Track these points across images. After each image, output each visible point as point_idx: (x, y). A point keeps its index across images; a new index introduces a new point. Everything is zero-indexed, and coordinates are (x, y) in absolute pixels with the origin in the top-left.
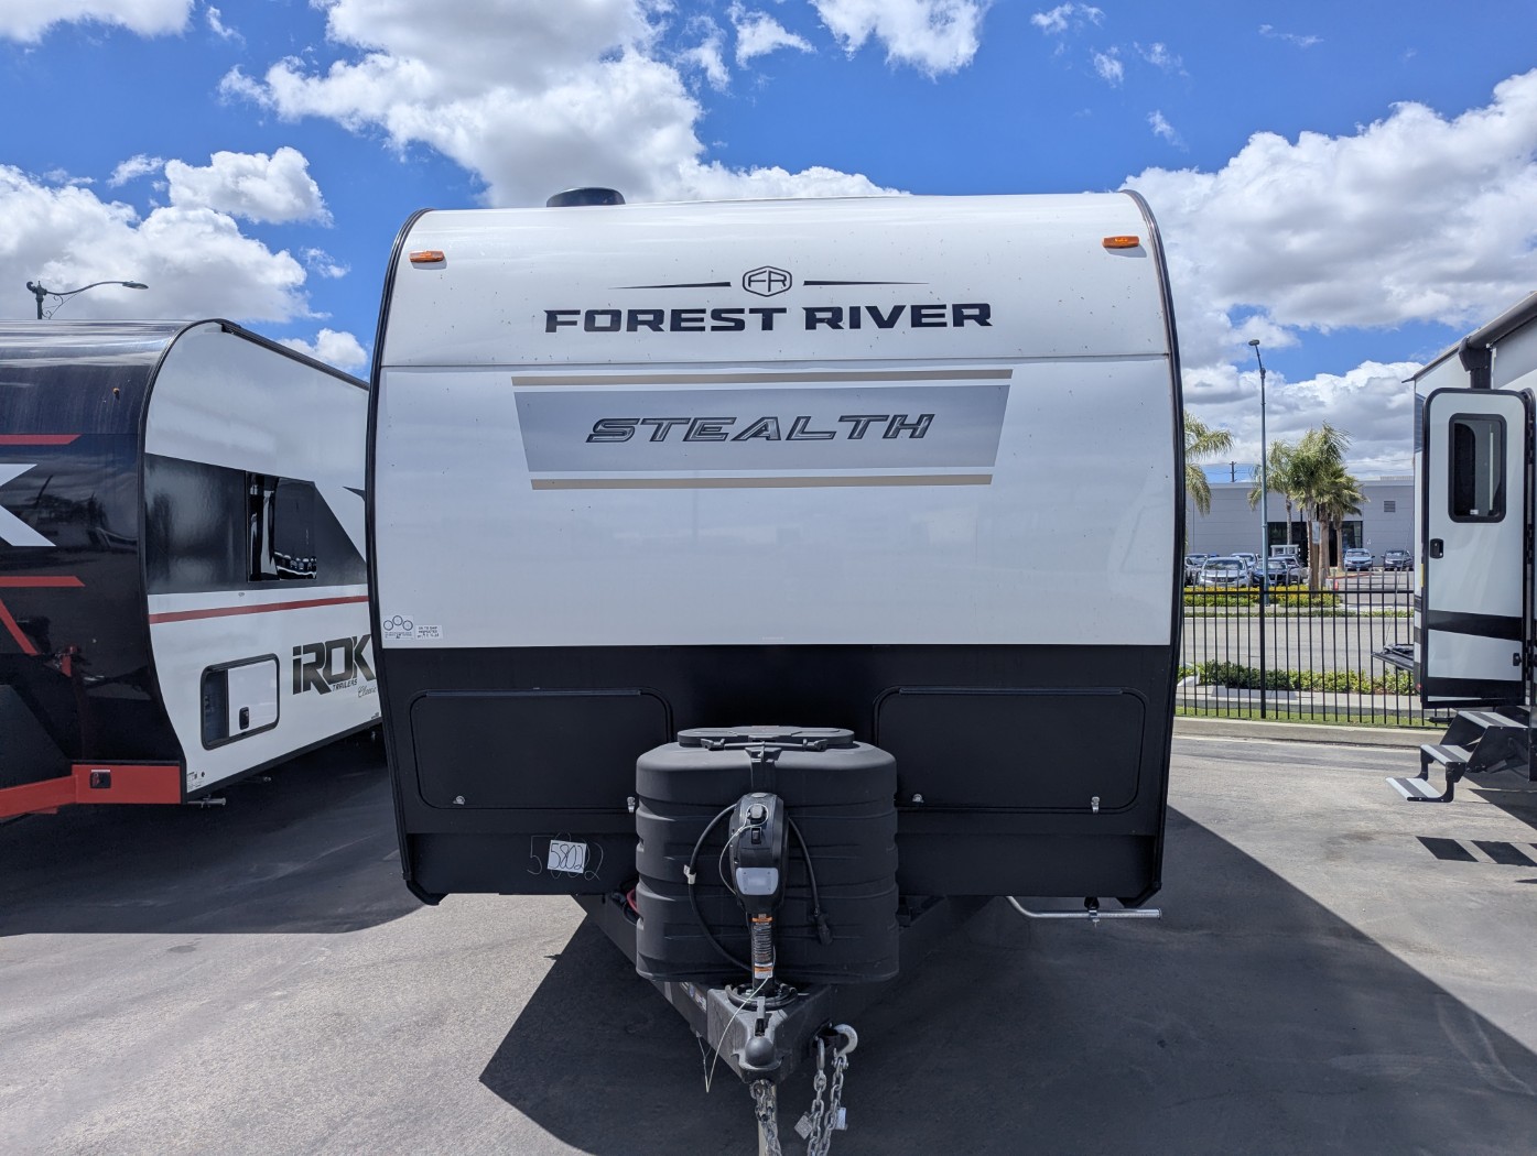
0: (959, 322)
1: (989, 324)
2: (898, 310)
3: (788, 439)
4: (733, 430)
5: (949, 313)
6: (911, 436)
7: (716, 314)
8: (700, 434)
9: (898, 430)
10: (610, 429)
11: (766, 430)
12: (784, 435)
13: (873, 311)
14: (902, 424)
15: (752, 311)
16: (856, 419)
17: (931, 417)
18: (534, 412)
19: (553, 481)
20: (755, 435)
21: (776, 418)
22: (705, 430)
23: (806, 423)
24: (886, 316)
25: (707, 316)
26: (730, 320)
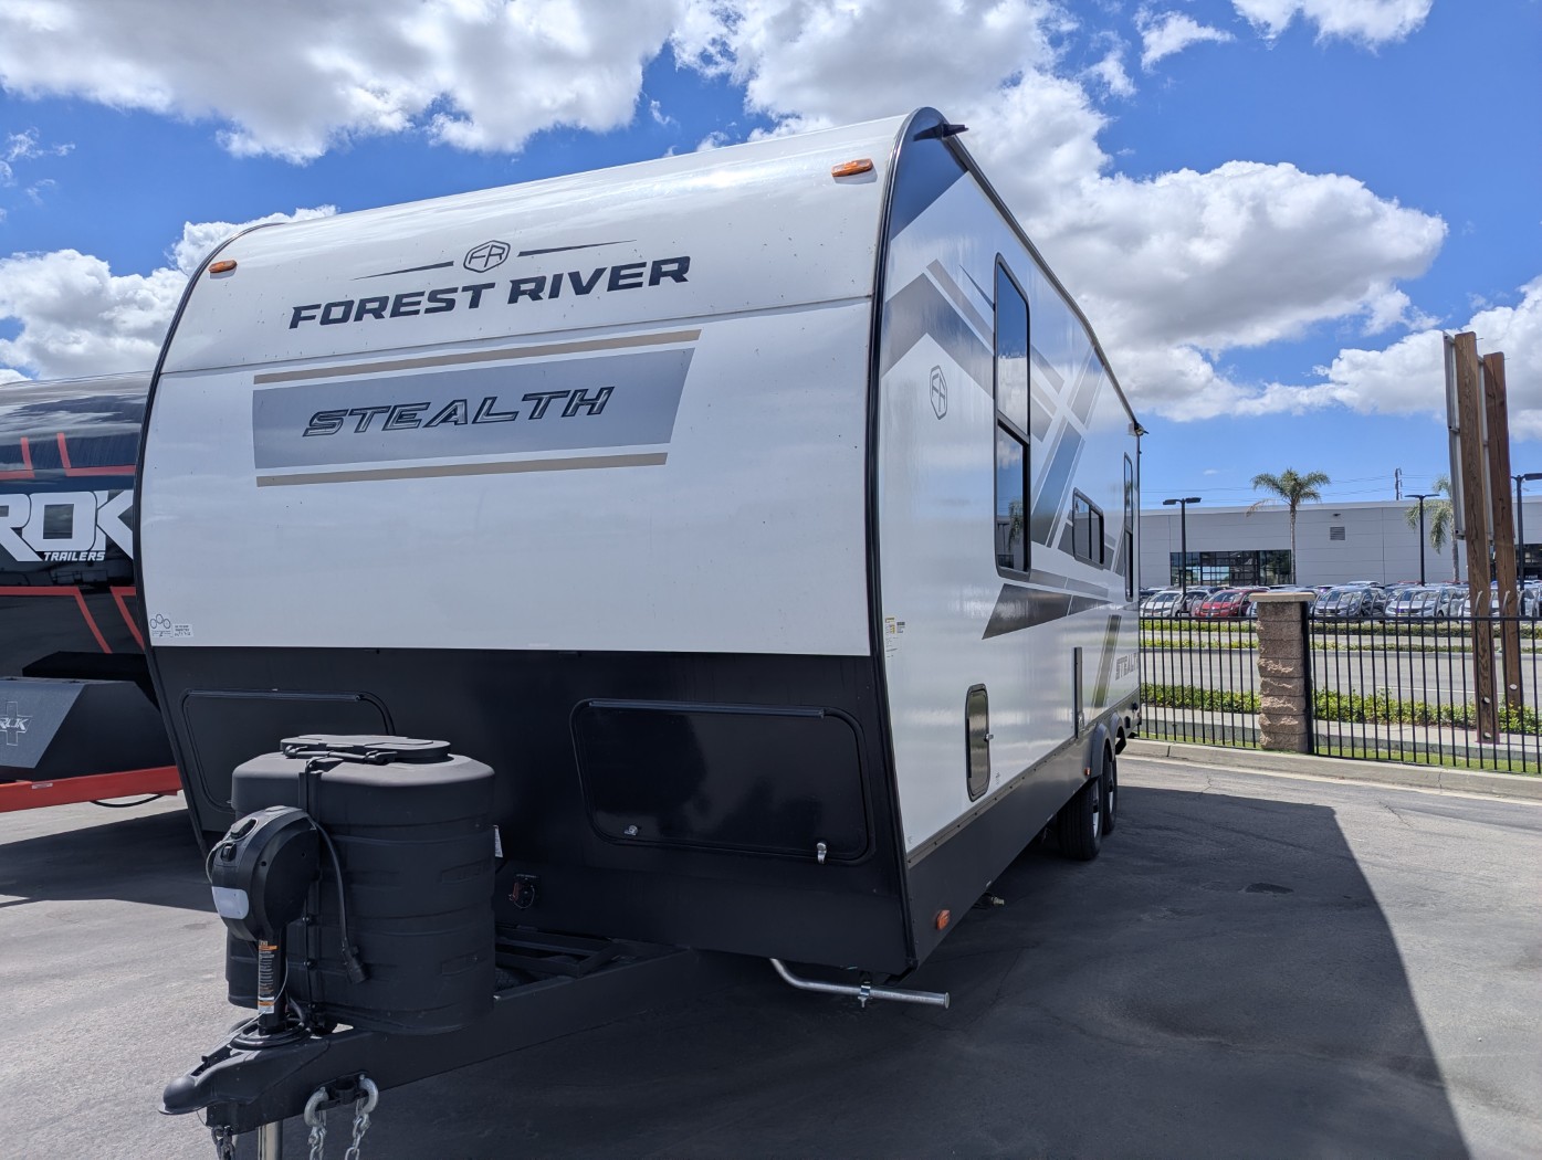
0: (654, 281)
1: (685, 280)
2: (598, 273)
3: (474, 422)
4: (425, 416)
5: (647, 271)
6: (589, 413)
7: (433, 297)
8: (397, 422)
9: (577, 406)
10: (326, 420)
11: (455, 414)
12: (470, 419)
13: (575, 277)
14: (582, 400)
15: (465, 289)
16: (537, 397)
17: (610, 390)
18: (266, 410)
19: (273, 478)
20: (444, 421)
21: (465, 401)
22: (402, 415)
23: (491, 405)
24: (585, 281)
25: (424, 299)
26: (442, 302)
